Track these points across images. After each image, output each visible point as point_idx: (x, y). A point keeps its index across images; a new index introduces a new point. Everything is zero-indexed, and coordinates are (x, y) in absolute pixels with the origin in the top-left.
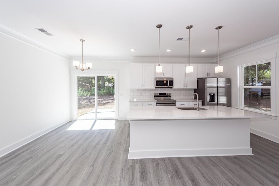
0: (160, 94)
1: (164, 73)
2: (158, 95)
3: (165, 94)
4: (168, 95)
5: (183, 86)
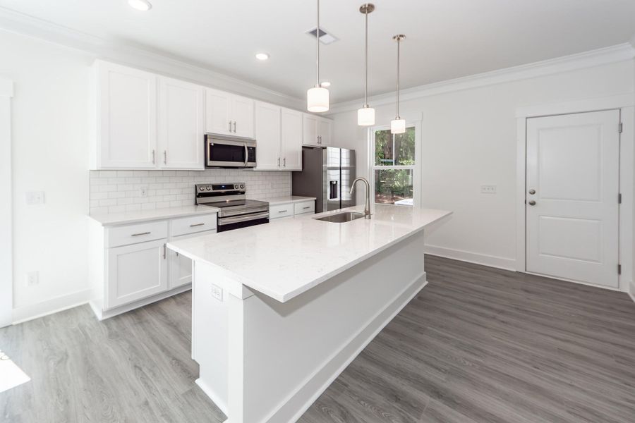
0: (215, 187)
1: (233, 123)
2: (212, 191)
3: (231, 186)
4: (240, 189)
5: (277, 164)
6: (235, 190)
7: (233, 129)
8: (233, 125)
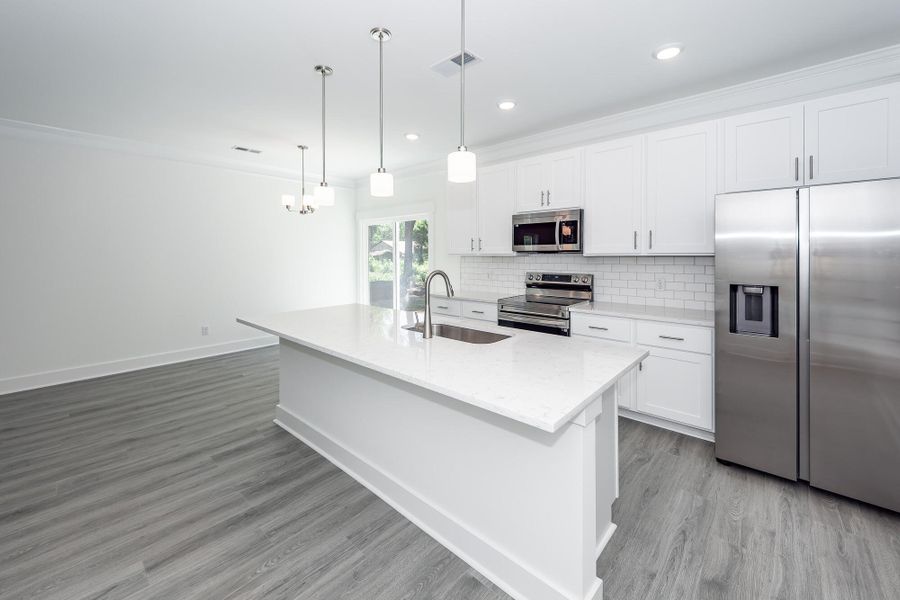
1: (546, 192)
4: (581, 283)
6: (572, 283)
7: (545, 202)
8: (546, 196)
